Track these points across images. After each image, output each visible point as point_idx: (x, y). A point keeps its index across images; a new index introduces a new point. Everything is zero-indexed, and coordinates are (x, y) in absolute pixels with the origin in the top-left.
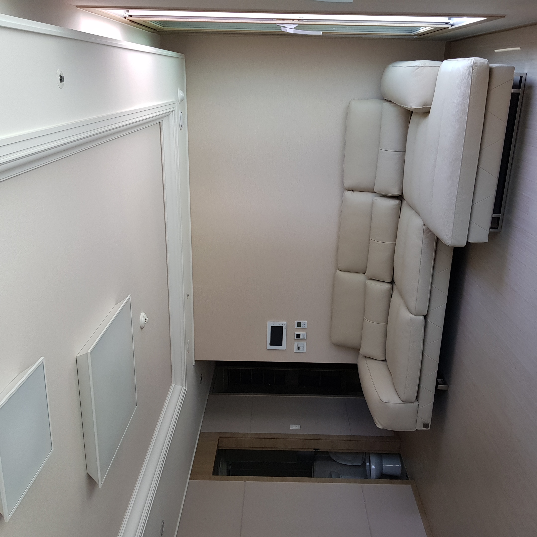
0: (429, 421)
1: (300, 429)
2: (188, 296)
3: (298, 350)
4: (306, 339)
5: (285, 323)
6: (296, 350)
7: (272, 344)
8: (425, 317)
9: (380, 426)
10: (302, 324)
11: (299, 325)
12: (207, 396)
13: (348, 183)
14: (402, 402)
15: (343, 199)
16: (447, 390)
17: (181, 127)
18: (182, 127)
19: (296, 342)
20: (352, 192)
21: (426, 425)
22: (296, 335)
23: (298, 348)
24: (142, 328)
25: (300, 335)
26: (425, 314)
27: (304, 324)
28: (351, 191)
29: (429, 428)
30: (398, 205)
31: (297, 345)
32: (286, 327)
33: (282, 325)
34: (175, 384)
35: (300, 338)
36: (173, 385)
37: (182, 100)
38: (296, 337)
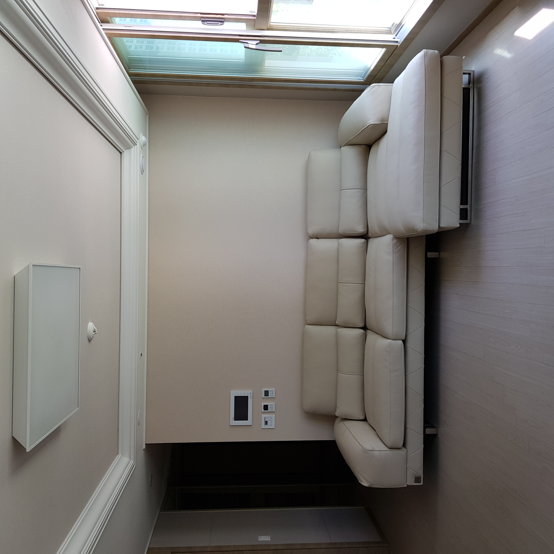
0: (421, 473)
1: (270, 540)
2: (141, 355)
3: (267, 425)
4: (274, 411)
5: (251, 392)
6: (263, 426)
7: (236, 419)
8: (404, 341)
9: (365, 484)
10: (269, 392)
11: (267, 393)
12: (157, 514)
13: (312, 230)
14: (388, 449)
15: (308, 248)
16: (437, 434)
18: (143, 172)
19: (263, 416)
20: (317, 239)
21: (417, 479)
22: (263, 406)
23: (266, 423)
24: (90, 340)
25: (267, 405)
26: (403, 338)
27: (272, 392)
28: (315, 239)
29: (422, 484)
30: (364, 243)
31: (265, 420)
32: (252, 397)
33: (248, 394)
34: (122, 455)
35: (267, 410)
36: (120, 455)
37: (144, 145)
38: (263, 409)
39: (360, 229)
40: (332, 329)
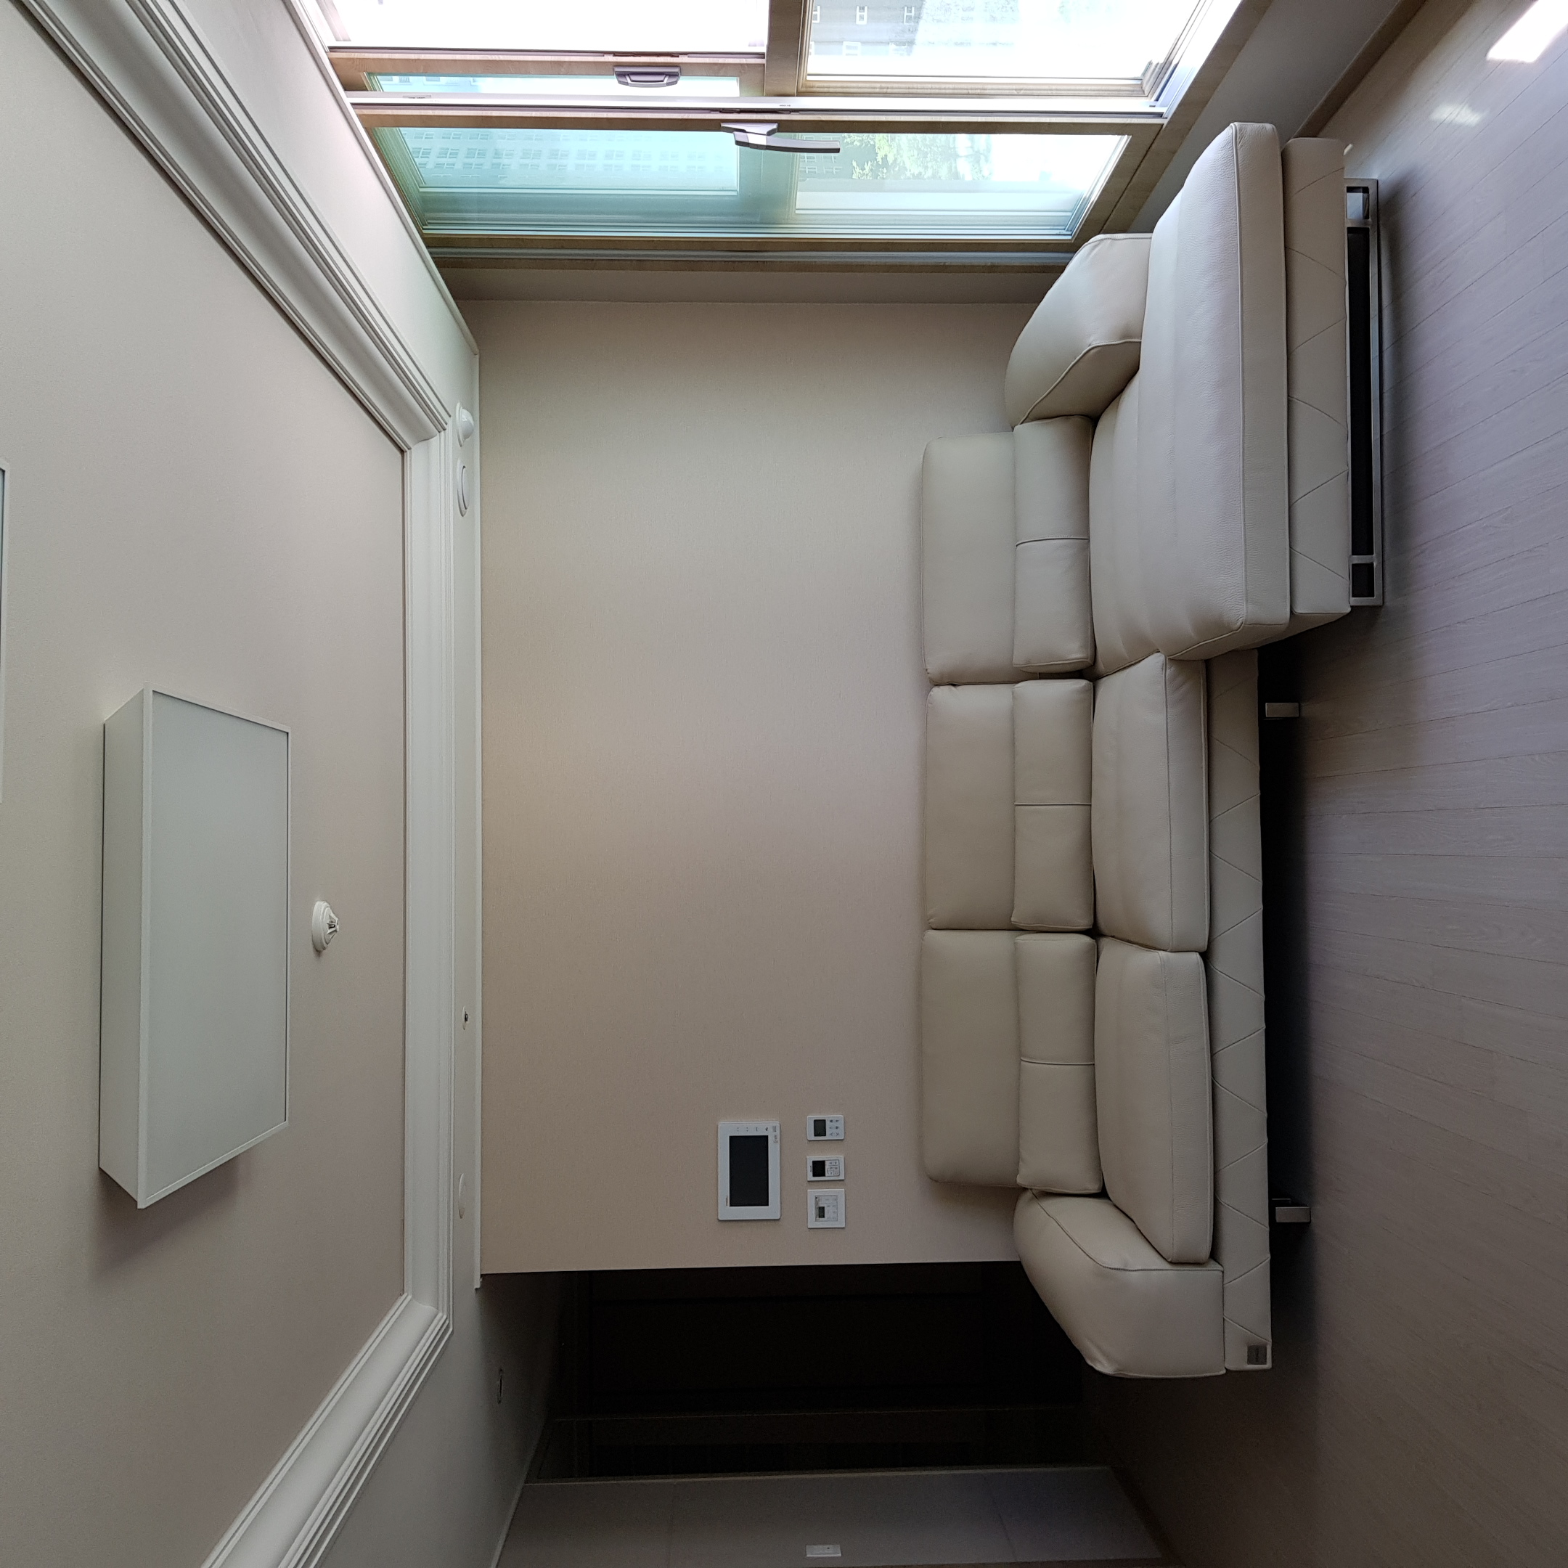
1: (840, 1555)
2: (466, 1019)
3: (821, 1219)
4: (842, 1177)
5: (774, 1125)
6: (813, 1222)
7: (734, 1203)
8: (1206, 956)
9: (1104, 1367)
10: (828, 1124)
11: (820, 1128)
12: (519, 1488)
13: (939, 661)
15: (927, 712)
16: (1310, 1222)
17: (463, 508)
18: (466, 509)
19: (812, 1192)
20: (952, 688)
21: (1255, 1353)
22: (810, 1164)
23: (821, 1212)
24: (318, 951)
25: (823, 1163)
26: (1203, 944)
27: (835, 1124)
28: (947, 687)
29: (1268, 1365)
31: (817, 1203)
32: (778, 1139)
33: (767, 1129)
34: (413, 1297)
35: (823, 1175)
36: (408, 1297)
37: (466, 436)
38: (811, 1174)
39: (1074, 652)
40: (1000, 941)
